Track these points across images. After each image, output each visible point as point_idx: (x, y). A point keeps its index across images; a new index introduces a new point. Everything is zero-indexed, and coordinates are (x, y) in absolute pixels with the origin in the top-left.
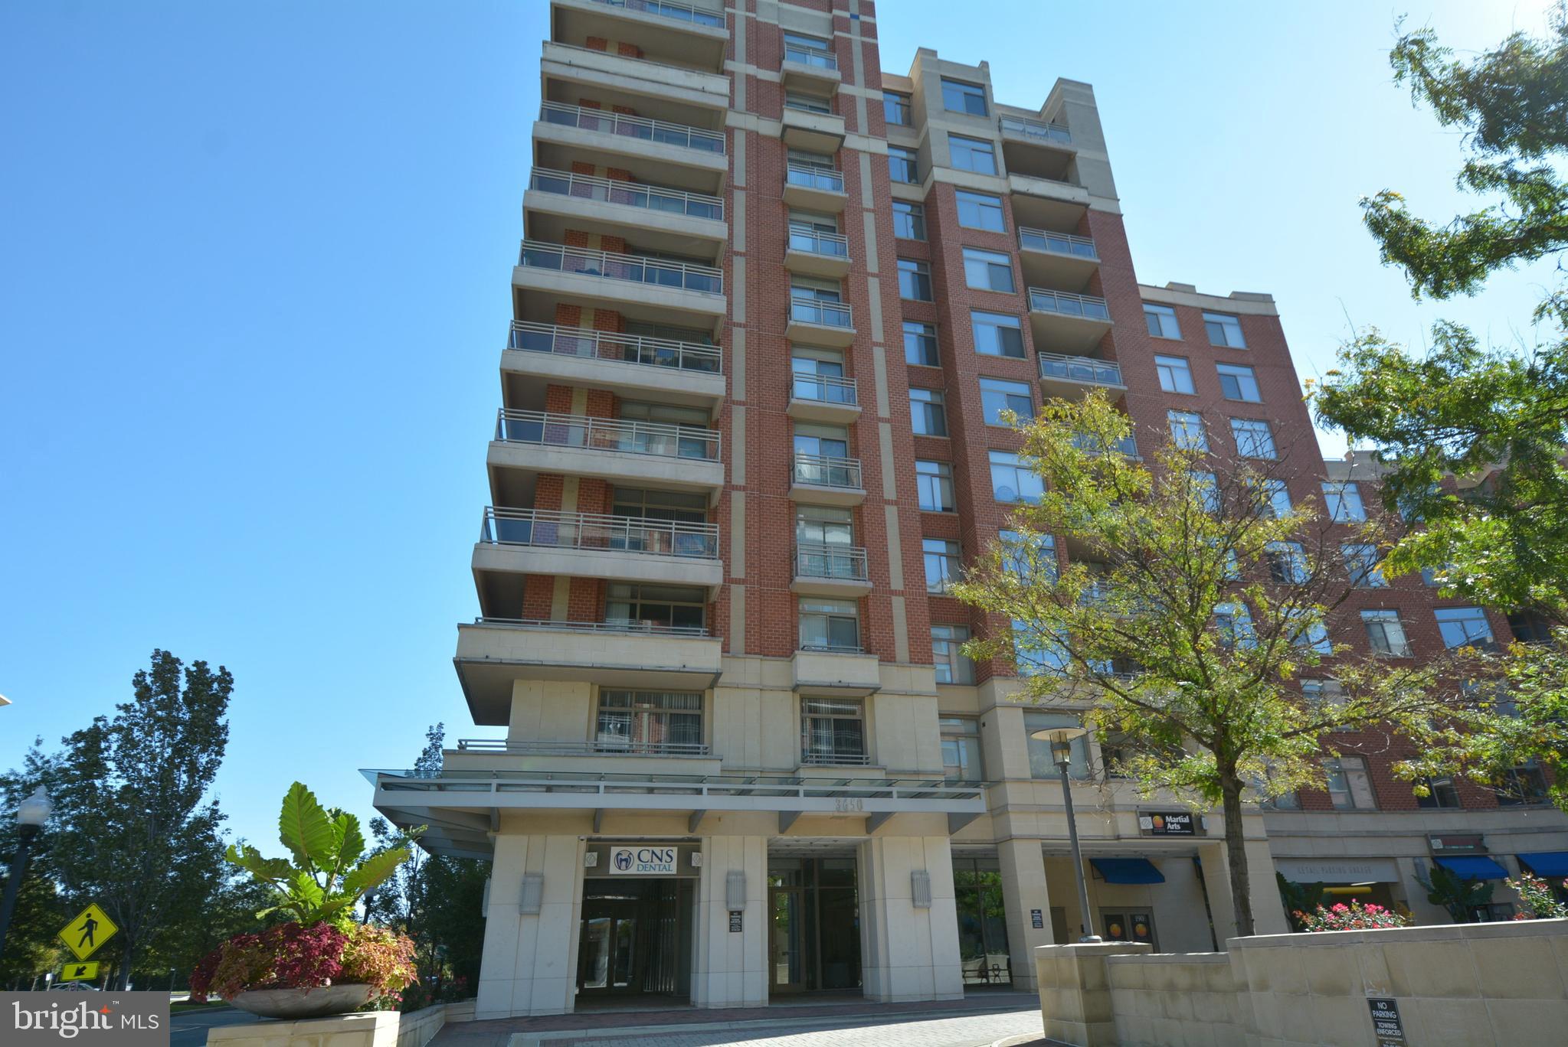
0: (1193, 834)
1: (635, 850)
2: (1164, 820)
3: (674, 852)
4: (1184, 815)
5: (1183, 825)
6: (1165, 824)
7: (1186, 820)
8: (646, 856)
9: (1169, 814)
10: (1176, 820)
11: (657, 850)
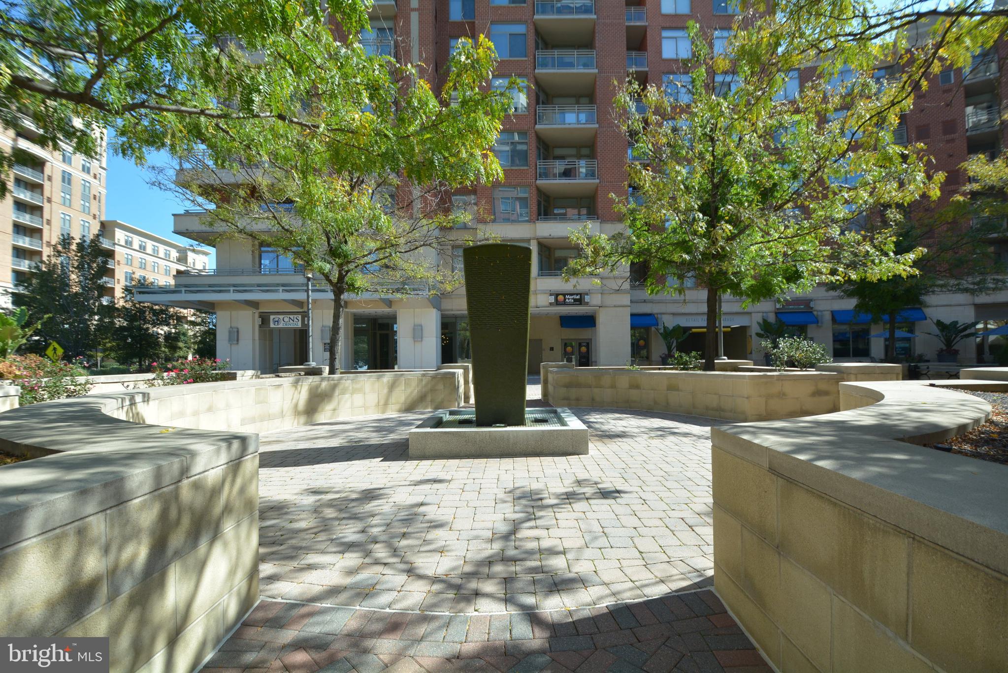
0: (581, 304)
1: (281, 317)
2: (565, 297)
3: (300, 317)
4: (577, 294)
5: (575, 300)
6: (565, 299)
7: (578, 297)
8: (286, 319)
9: (568, 294)
10: (571, 297)
11: (292, 317)
